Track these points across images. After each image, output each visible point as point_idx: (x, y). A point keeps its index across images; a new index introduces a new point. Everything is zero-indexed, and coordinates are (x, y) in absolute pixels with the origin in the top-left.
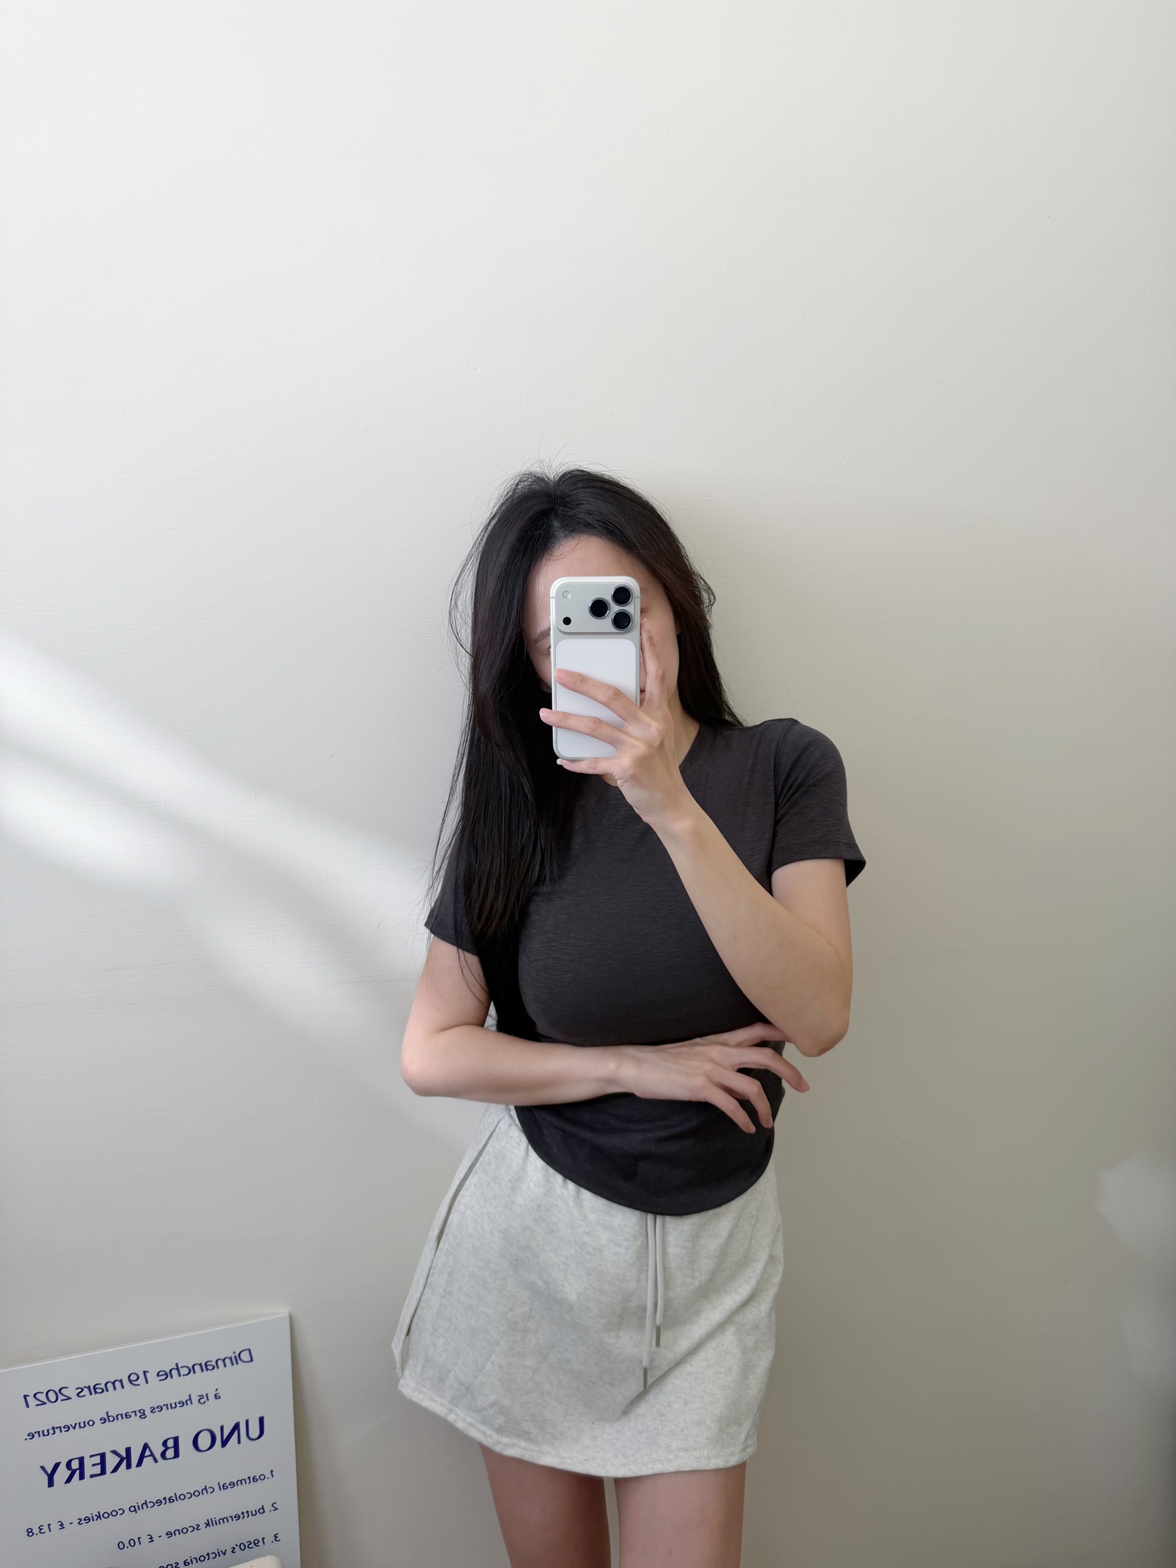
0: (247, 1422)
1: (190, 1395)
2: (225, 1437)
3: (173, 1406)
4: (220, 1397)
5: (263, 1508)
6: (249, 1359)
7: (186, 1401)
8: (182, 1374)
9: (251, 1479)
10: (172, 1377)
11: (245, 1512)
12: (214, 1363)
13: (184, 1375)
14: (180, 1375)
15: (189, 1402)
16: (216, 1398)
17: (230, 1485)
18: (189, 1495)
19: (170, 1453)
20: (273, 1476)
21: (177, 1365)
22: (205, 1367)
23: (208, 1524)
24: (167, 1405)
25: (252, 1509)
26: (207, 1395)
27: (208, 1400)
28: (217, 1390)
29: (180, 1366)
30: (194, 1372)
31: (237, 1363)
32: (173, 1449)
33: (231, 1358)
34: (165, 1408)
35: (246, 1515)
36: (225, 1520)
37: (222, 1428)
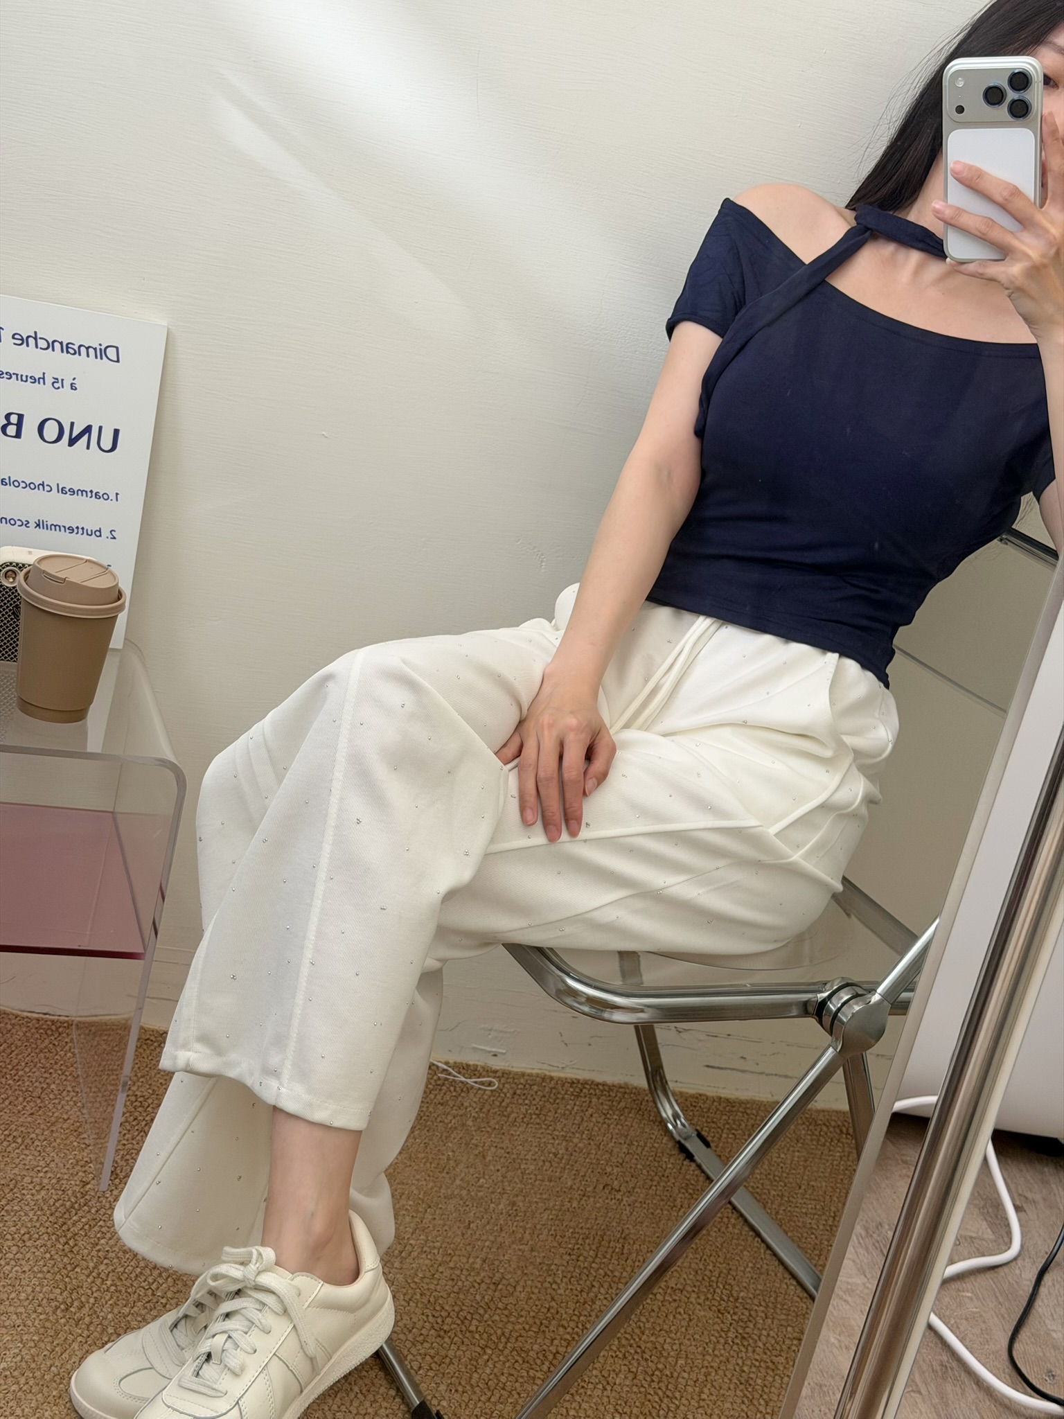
0: (100, 428)
1: (44, 374)
2: (74, 436)
3: (24, 378)
4: (76, 389)
5: (100, 531)
6: (116, 359)
7: (39, 378)
8: (39, 346)
9: (94, 494)
10: (28, 345)
11: (80, 527)
12: (76, 347)
13: (41, 348)
14: (37, 347)
15: (41, 380)
16: (72, 389)
17: (69, 490)
18: (24, 485)
19: (12, 430)
20: (117, 500)
21: (36, 333)
22: (67, 348)
23: (38, 525)
24: (17, 375)
25: (91, 527)
26: (62, 380)
27: (63, 387)
28: (74, 379)
29: (39, 336)
30: (53, 350)
31: (101, 358)
32: (15, 427)
33: (95, 349)
34: (14, 377)
35: (80, 531)
36: (57, 527)
37: (72, 424)
